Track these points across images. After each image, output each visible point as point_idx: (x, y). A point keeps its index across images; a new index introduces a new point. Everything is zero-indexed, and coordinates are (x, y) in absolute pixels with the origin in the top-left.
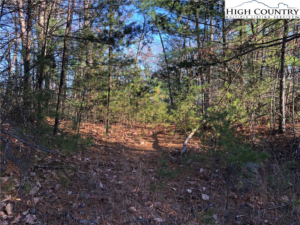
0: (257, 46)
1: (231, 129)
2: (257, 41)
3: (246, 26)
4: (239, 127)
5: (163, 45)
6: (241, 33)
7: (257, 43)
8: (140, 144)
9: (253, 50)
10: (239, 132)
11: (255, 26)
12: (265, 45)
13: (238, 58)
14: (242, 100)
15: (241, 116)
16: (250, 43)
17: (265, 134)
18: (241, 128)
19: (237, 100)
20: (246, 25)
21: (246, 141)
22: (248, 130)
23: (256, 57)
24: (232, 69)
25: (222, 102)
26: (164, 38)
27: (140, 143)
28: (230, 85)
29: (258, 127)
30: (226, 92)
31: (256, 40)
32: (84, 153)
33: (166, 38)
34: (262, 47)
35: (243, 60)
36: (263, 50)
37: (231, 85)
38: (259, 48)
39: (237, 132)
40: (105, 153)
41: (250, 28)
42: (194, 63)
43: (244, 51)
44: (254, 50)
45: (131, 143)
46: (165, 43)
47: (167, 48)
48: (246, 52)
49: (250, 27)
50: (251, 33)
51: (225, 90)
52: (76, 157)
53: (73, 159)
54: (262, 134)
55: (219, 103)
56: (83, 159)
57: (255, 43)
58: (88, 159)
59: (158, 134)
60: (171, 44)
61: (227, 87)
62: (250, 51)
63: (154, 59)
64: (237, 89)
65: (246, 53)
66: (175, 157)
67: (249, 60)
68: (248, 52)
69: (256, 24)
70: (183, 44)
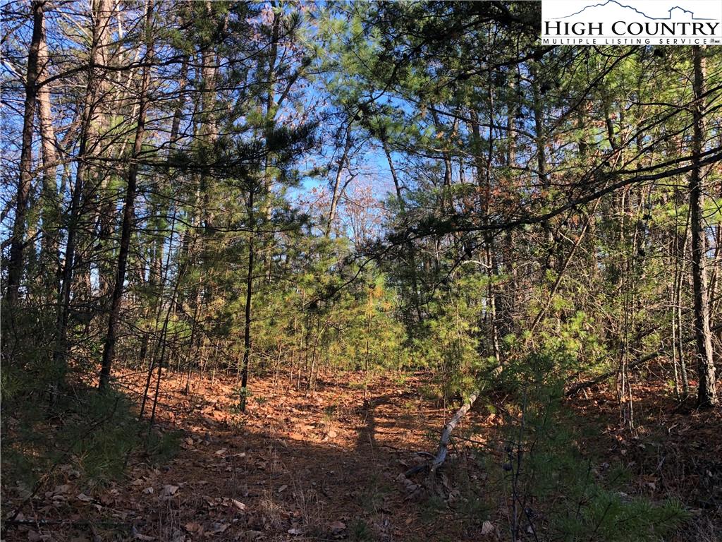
0: (624, 178)
1: (569, 394)
2: (625, 165)
3: (596, 130)
4: (589, 389)
5: (395, 178)
6: (582, 147)
7: (626, 168)
8: (327, 439)
9: (615, 187)
10: (589, 401)
11: (615, 130)
12: (646, 173)
13: (575, 208)
14: (593, 316)
15: (594, 358)
16: (606, 170)
17: (663, 409)
18: (595, 390)
19: (581, 314)
20: (594, 127)
21: (609, 429)
22: (614, 398)
23: (623, 204)
24: (565, 237)
25: (541, 320)
26: (398, 163)
27: (325, 435)
28: (560, 274)
29: (640, 388)
30: (552, 293)
31: (623, 163)
32: (167, 470)
33: (402, 161)
34: (639, 179)
35: (591, 212)
36: (641, 187)
37: (562, 277)
38: (632, 180)
39: (586, 401)
40: (224, 467)
41: (606, 135)
42: (457, 224)
43: (593, 190)
44: (619, 187)
45: (302, 436)
46: (401, 175)
47: (404, 187)
48: (598, 193)
49: (605, 133)
50: (607, 146)
51: (548, 288)
52: (140, 481)
53: (130, 490)
54: (655, 410)
55: (535, 322)
56: (159, 491)
57: (618, 168)
58: (173, 489)
59: (378, 405)
60: (417, 176)
61: (555, 281)
62: (609, 190)
63: (378, 211)
64: (578, 286)
65: (597, 196)
66: (415, 483)
67: (605, 212)
68: (603, 193)
69: (618, 126)
70: (444, 175)
